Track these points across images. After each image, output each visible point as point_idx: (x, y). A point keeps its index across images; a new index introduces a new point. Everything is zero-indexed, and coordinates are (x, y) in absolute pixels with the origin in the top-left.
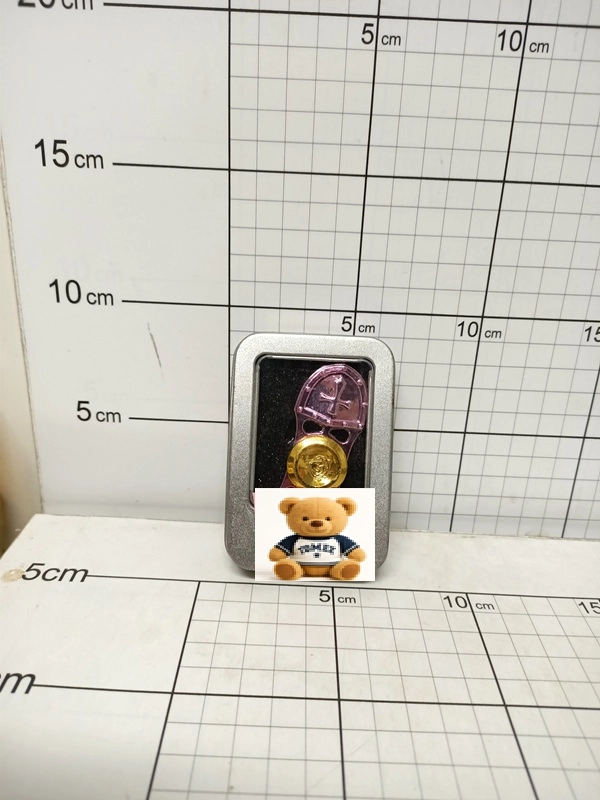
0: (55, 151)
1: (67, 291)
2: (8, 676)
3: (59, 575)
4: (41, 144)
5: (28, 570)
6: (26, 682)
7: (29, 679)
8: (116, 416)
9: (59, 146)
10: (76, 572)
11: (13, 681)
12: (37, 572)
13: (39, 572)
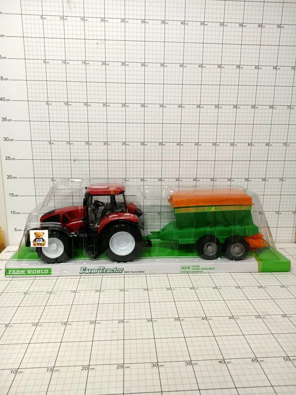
0: (12, 195)
1: (13, 212)
4: (10, 194)
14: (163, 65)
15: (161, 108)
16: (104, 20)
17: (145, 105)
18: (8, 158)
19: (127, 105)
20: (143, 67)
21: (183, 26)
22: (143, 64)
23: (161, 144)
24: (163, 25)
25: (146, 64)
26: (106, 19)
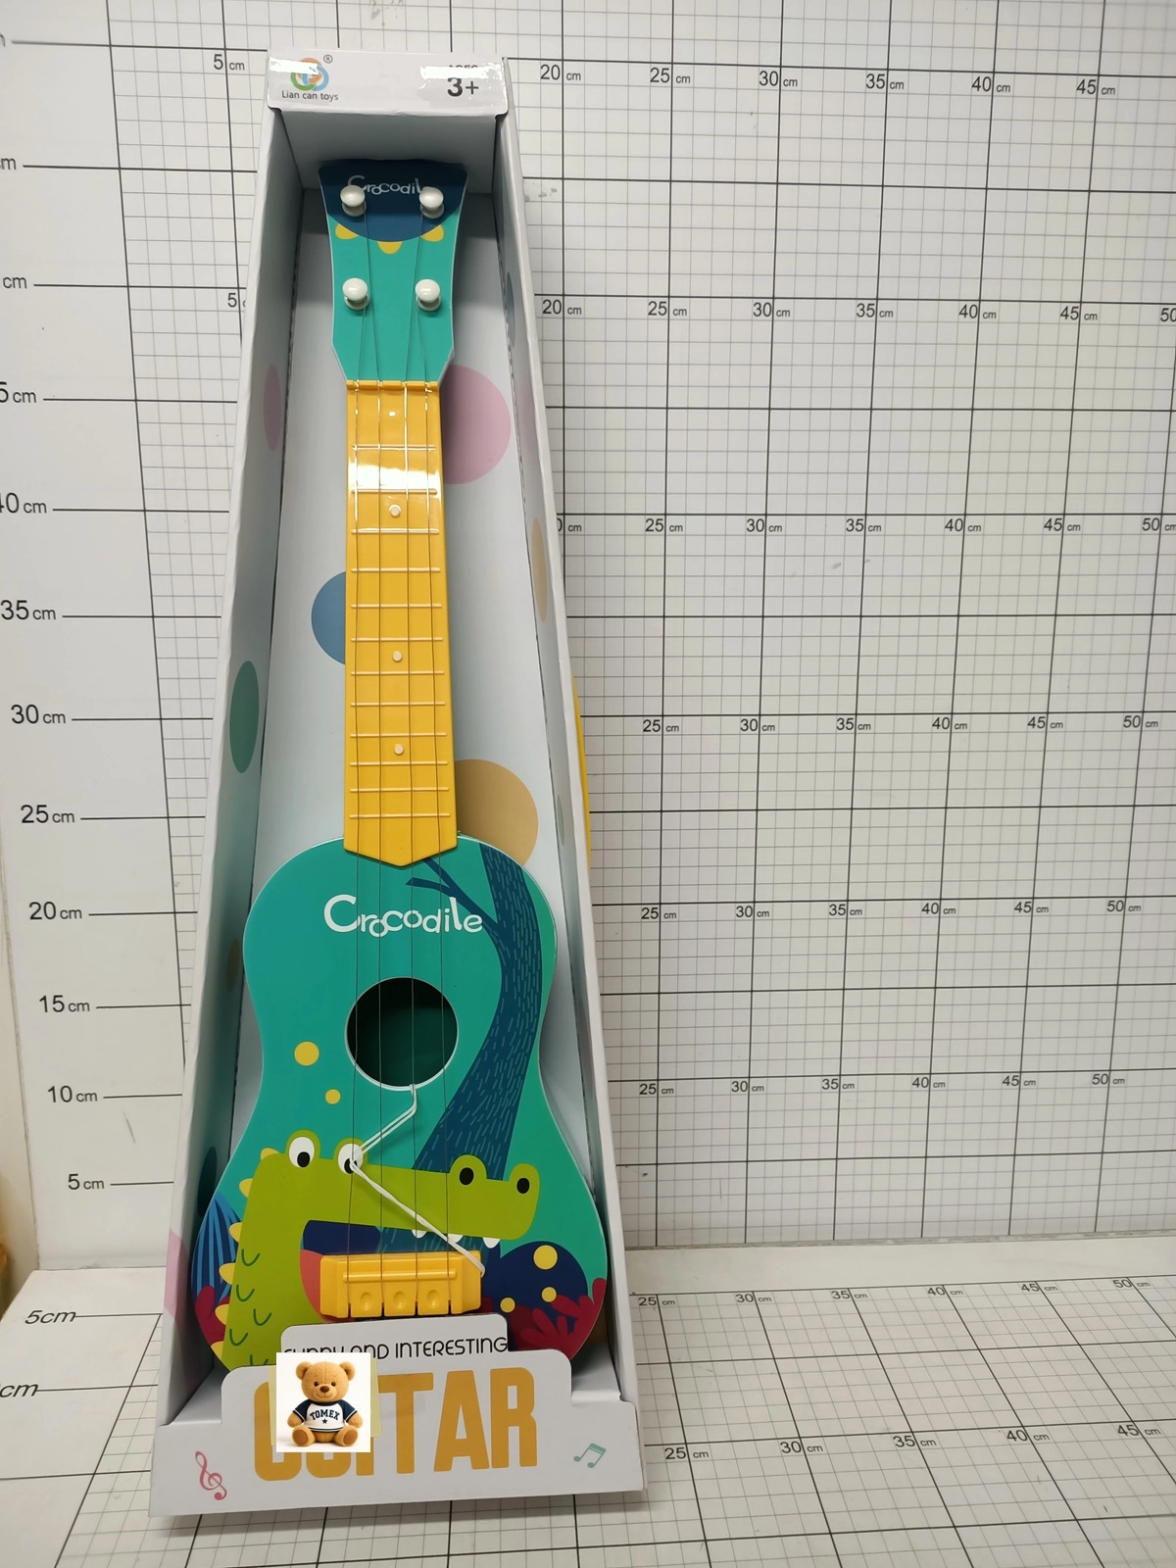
0: (55, 1002)
1: (62, 1094)
2: (20, 1387)
3: (54, 1318)
4: (44, 998)
5: (30, 1316)
6: (32, 1389)
7: (34, 1388)
8: (100, 1184)
9: (57, 999)
10: (66, 1314)
11: (23, 1389)
12: (36, 1316)
13: (38, 1317)
14: (870, 308)
15: (856, 538)
16: (561, 72)
17: (771, 521)
18: (34, 814)
19: (671, 521)
20: (764, 324)
21: (982, 99)
22: (767, 308)
23: (849, 722)
24: (877, 98)
25: (779, 305)
26: (569, 68)
